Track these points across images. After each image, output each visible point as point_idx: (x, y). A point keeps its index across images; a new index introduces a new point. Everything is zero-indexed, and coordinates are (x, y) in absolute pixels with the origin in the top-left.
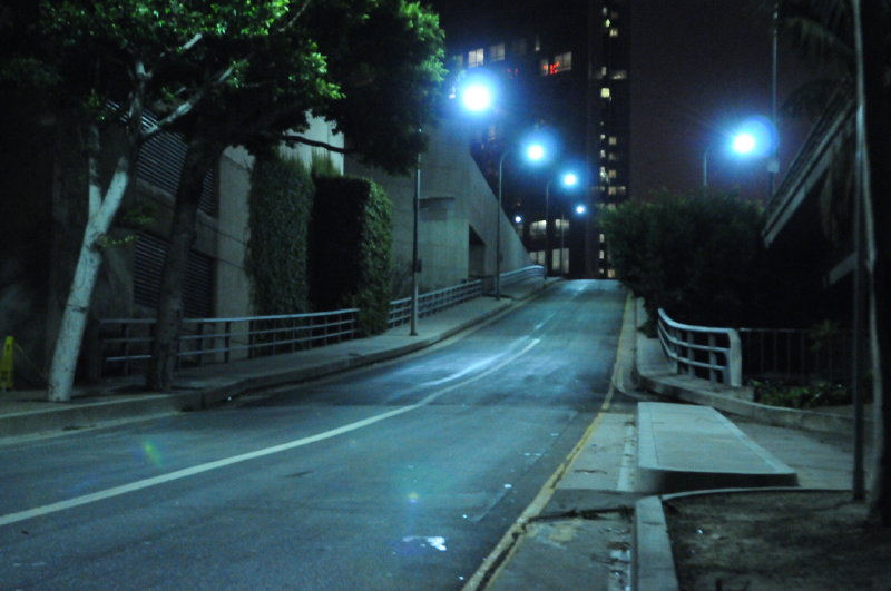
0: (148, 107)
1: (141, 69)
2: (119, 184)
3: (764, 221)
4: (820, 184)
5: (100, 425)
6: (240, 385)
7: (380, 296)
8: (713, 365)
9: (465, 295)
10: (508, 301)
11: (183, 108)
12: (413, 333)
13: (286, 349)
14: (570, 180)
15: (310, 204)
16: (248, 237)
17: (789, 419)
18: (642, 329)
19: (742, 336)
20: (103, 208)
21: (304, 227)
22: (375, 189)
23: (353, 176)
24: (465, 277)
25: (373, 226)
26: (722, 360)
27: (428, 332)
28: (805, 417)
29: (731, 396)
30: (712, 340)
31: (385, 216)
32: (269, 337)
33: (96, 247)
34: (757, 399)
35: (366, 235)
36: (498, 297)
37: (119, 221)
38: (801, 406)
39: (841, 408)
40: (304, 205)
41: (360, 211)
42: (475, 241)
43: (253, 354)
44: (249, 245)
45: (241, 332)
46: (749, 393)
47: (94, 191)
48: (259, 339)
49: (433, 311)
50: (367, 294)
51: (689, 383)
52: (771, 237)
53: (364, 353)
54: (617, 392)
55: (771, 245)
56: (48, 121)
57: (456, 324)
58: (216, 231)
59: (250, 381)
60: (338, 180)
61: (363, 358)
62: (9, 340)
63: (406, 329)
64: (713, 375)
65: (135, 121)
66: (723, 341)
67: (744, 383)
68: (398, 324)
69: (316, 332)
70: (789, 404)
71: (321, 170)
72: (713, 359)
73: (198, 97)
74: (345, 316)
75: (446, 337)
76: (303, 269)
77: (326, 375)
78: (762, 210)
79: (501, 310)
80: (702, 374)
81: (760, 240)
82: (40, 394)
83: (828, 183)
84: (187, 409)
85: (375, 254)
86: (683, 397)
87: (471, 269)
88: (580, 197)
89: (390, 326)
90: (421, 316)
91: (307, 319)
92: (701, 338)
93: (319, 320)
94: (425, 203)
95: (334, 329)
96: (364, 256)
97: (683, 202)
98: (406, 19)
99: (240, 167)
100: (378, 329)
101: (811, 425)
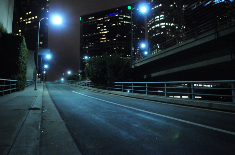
7: (24, 77)
12: (36, 89)
74: (13, 82)
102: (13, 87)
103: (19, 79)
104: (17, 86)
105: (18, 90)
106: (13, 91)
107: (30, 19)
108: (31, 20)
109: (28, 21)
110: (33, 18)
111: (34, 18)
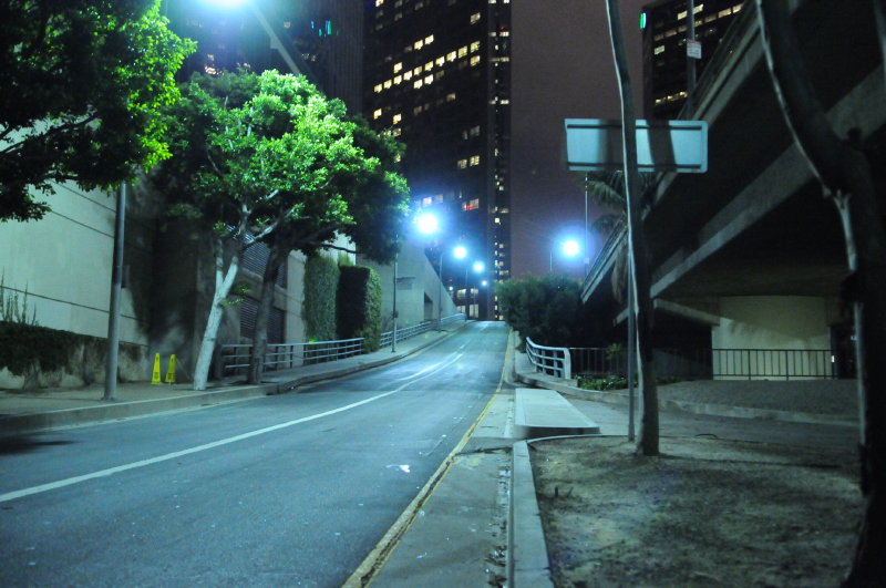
0: (248, 229)
1: (245, 209)
2: (233, 270)
3: (582, 291)
4: (611, 269)
5: (221, 403)
6: (299, 380)
7: (375, 331)
8: (555, 367)
9: (422, 330)
10: (445, 333)
11: (268, 230)
12: (393, 351)
13: (323, 360)
14: (479, 267)
15: (337, 280)
16: (303, 299)
17: (596, 397)
18: (518, 348)
19: (571, 351)
20: (223, 285)
21: (334, 294)
22: (373, 273)
23: (361, 266)
24: (422, 320)
25: (371, 293)
26: (560, 365)
27: (402, 350)
28: (604, 395)
29: (565, 384)
30: (555, 354)
31: (378, 287)
32: (314, 354)
33: (220, 306)
34: (579, 386)
35: (367, 297)
36: (440, 331)
37: (233, 291)
38: (602, 389)
39: (622, 391)
40: (334, 281)
41: (364, 285)
42: (427, 300)
43: (307, 363)
44: (304, 303)
45: (299, 351)
46: (575, 383)
47: (219, 274)
48: (309, 355)
49: (404, 339)
50: (369, 330)
51: (542, 377)
52: (586, 299)
53: (366, 362)
54: (504, 382)
55: (587, 302)
56: (195, 237)
57: (417, 347)
58: (286, 296)
59: (303, 378)
60: (353, 268)
61: (365, 365)
62: (173, 357)
63: (389, 349)
64: (556, 373)
65: (241, 237)
66: (561, 354)
67: (572, 378)
68: (385, 346)
69: (341, 351)
70: (596, 389)
71: (343, 263)
72: (555, 364)
73: (276, 224)
74: (357, 342)
75: (412, 353)
76: (333, 316)
77: (346, 374)
78: (581, 283)
79: (441, 338)
80: (550, 372)
81: (580, 300)
82: (189, 386)
83: (615, 270)
84: (269, 394)
85: (372, 308)
86: (540, 385)
87: (425, 315)
88: (484, 276)
89: (381, 347)
90: (398, 342)
91: (335, 345)
92: (549, 353)
93: (342, 344)
94: (400, 280)
95: (349, 349)
96: (367, 309)
97: (539, 279)
98: (389, 182)
99: (299, 261)
100: (374, 350)
101: (608, 400)
102: (356, 348)
103: (366, 335)
104: (362, 347)
105: (363, 353)
106: (357, 354)
107: (429, 66)
108: (436, 69)
109: (424, 74)
110: (441, 61)
111: (446, 58)
